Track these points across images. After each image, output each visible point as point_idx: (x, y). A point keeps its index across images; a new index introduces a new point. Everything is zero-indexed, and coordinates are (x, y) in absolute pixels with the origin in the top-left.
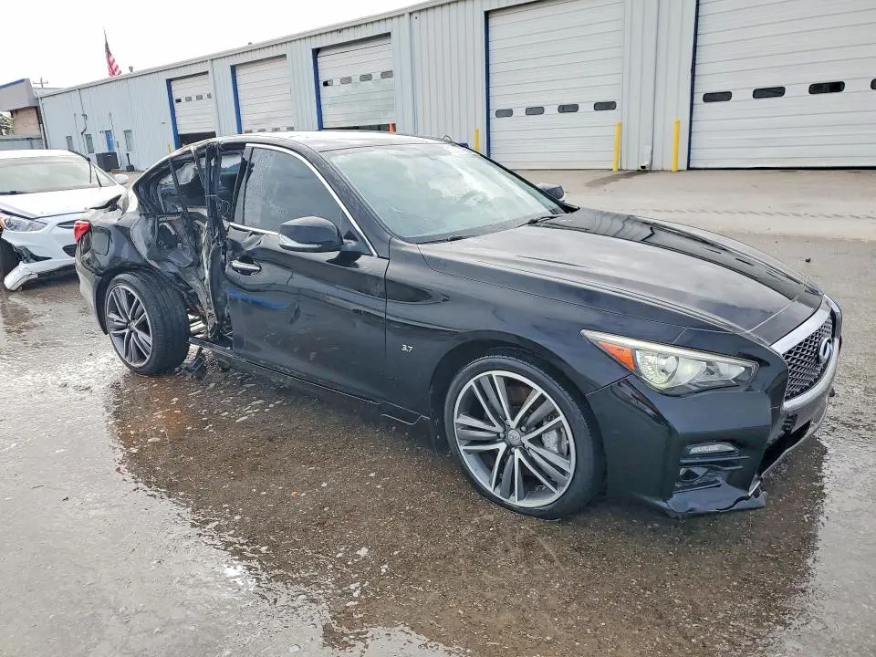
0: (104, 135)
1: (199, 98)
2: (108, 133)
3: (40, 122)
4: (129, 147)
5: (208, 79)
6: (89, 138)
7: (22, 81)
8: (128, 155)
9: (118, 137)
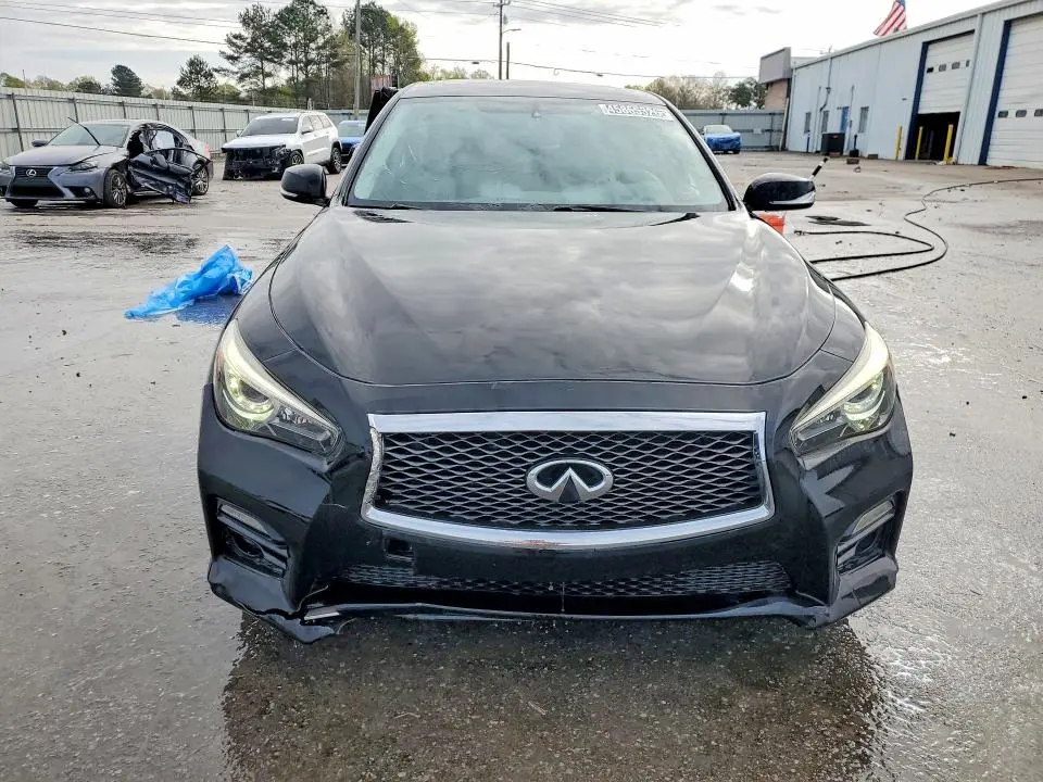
0: (840, 112)
1: (956, 66)
2: (845, 110)
3: (788, 95)
4: (861, 129)
5: (970, 42)
6: (826, 115)
7: (783, 50)
8: (856, 137)
9: (854, 116)
